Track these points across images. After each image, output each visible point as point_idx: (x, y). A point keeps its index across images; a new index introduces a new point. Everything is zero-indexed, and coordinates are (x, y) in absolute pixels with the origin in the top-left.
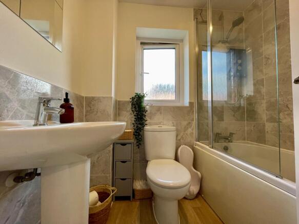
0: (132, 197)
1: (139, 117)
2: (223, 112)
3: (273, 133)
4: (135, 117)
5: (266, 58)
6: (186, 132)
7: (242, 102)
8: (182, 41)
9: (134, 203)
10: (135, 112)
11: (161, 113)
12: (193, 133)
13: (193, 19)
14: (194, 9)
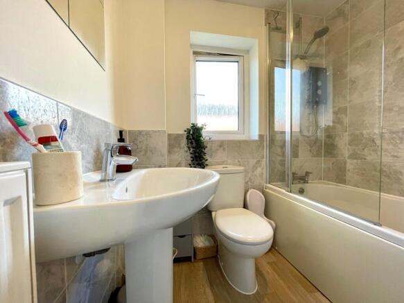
0: (193, 256)
1: (197, 154)
2: (298, 147)
3: (356, 171)
4: (191, 156)
5: (351, 81)
6: (255, 172)
7: (319, 134)
8: (248, 51)
9: (196, 265)
10: (192, 149)
11: (224, 149)
12: (263, 174)
13: (264, 24)
14: (266, 10)
